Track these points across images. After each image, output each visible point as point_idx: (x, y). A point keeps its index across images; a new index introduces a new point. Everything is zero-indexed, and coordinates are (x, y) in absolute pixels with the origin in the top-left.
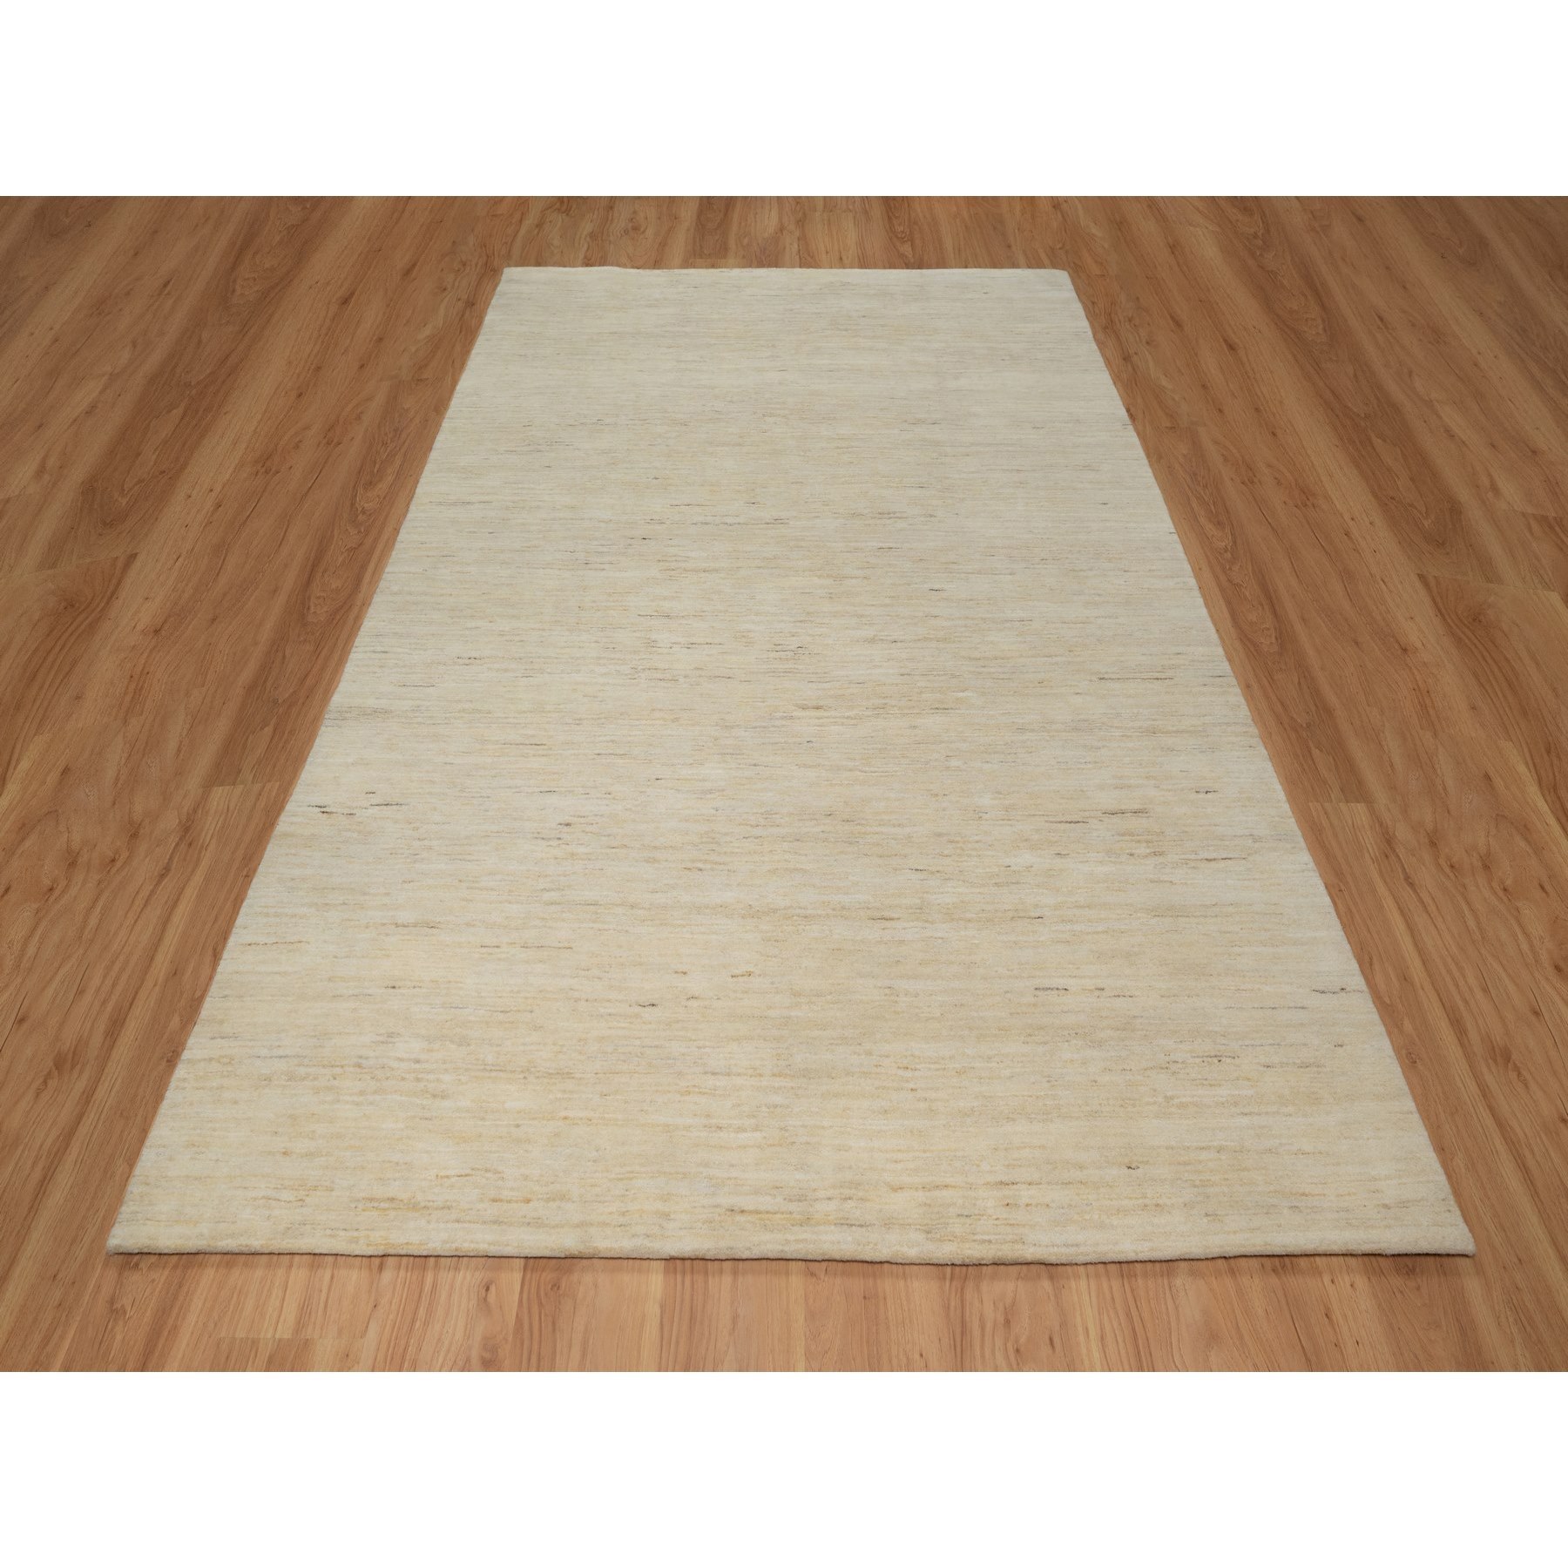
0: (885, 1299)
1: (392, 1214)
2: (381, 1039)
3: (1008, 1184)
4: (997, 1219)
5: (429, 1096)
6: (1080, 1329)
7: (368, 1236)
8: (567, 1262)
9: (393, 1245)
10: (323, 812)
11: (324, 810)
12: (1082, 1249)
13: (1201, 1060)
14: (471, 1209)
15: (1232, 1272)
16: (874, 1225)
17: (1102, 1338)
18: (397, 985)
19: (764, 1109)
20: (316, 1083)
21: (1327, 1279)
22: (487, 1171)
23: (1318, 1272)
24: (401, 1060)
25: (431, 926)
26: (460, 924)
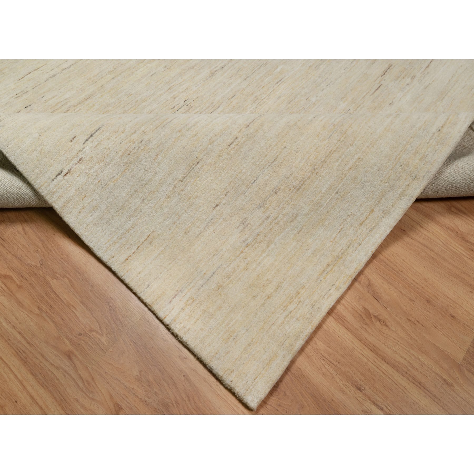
2: (241, 227)
7: (340, 282)
10: (65, 175)
22: (346, 219)
25: (196, 164)
26: (207, 148)
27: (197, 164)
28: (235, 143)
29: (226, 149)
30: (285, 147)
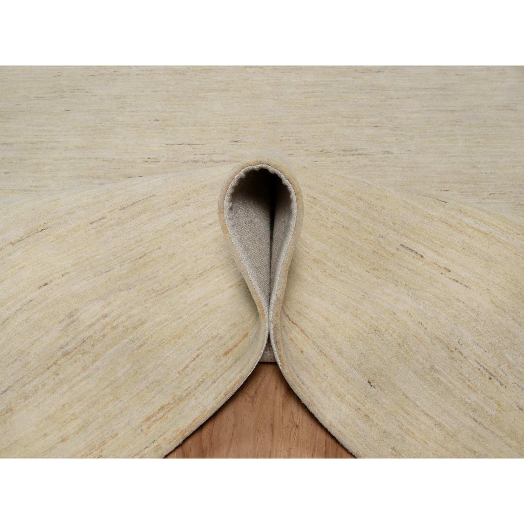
1: (170, 415)
2: (65, 323)
5: (131, 330)
7: (165, 439)
9: (185, 429)
14: (217, 370)
18: (47, 281)
20: (46, 387)
25: (40, 230)
26: (62, 217)
27: (42, 230)
28: (99, 223)
29: (86, 225)
30: (160, 248)
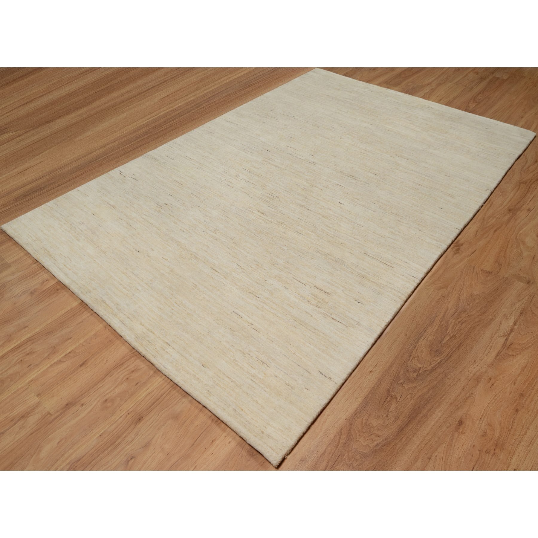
0: (114, 344)
1: (46, 254)
2: (80, 222)
3: (168, 344)
4: (156, 349)
5: (76, 239)
6: (147, 387)
8: (64, 287)
11: (121, 173)
12: (166, 370)
13: (257, 359)
14: (59, 264)
15: (201, 410)
16: (127, 327)
17: (150, 393)
18: (95, 214)
19: (135, 288)
20: (61, 222)
21: (224, 434)
22: (70, 259)
23: (224, 431)
24: (79, 228)
